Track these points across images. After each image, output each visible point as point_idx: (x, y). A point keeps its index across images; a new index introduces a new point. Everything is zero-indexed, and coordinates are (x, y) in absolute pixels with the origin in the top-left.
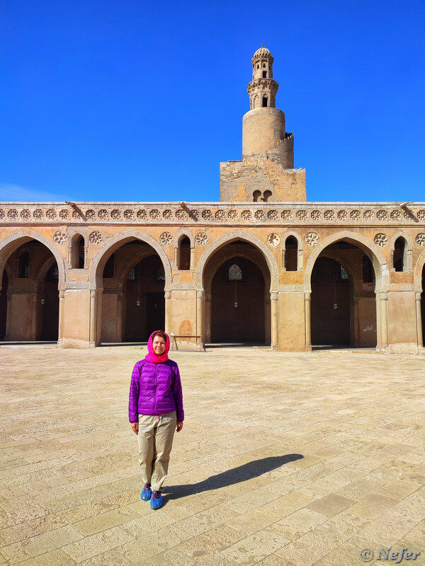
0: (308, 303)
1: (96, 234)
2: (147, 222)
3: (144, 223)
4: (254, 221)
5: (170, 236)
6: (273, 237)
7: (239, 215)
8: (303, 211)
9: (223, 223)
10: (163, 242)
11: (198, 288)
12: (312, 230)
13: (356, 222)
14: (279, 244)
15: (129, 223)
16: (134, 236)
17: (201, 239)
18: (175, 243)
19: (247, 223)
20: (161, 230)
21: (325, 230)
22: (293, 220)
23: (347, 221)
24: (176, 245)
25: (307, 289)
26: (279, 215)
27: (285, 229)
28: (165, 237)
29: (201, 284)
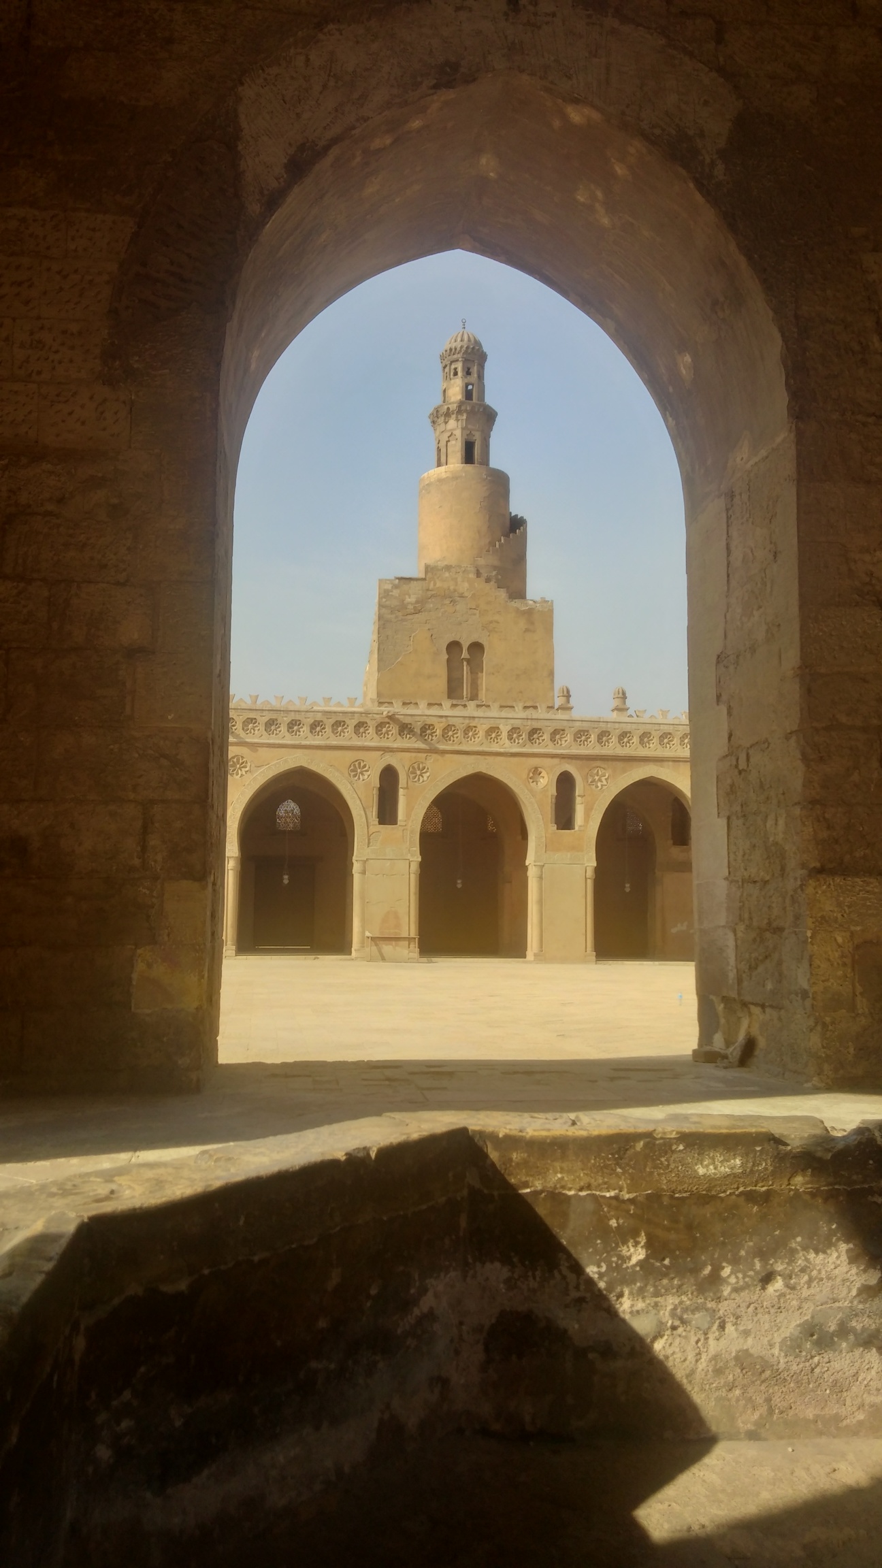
0: (590, 883)
1: (238, 760)
2: (328, 742)
3: (322, 743)
4: (505, 745)
5: (365, 766)
6: (536, 772)
7: (481, 734)
8: (584, 731)
9: (456, 748)
10: (355, 776)
11: (412, 855)
12: (598, 763)
13: (667, 753)
14: (547, 783)
15: (297, 742)
16: (305, 765)
17: (418, 772)
18: (372, 778)
19: (495, 748)
20: (351, 756)
21: (619, 765)
22: (567, 745)
23: (653, 749)
24: (376, 783)
25: (591, 861)
26: (546, 737)
27: (556, 761)
28: (356, 769)
29: (417, 849)
